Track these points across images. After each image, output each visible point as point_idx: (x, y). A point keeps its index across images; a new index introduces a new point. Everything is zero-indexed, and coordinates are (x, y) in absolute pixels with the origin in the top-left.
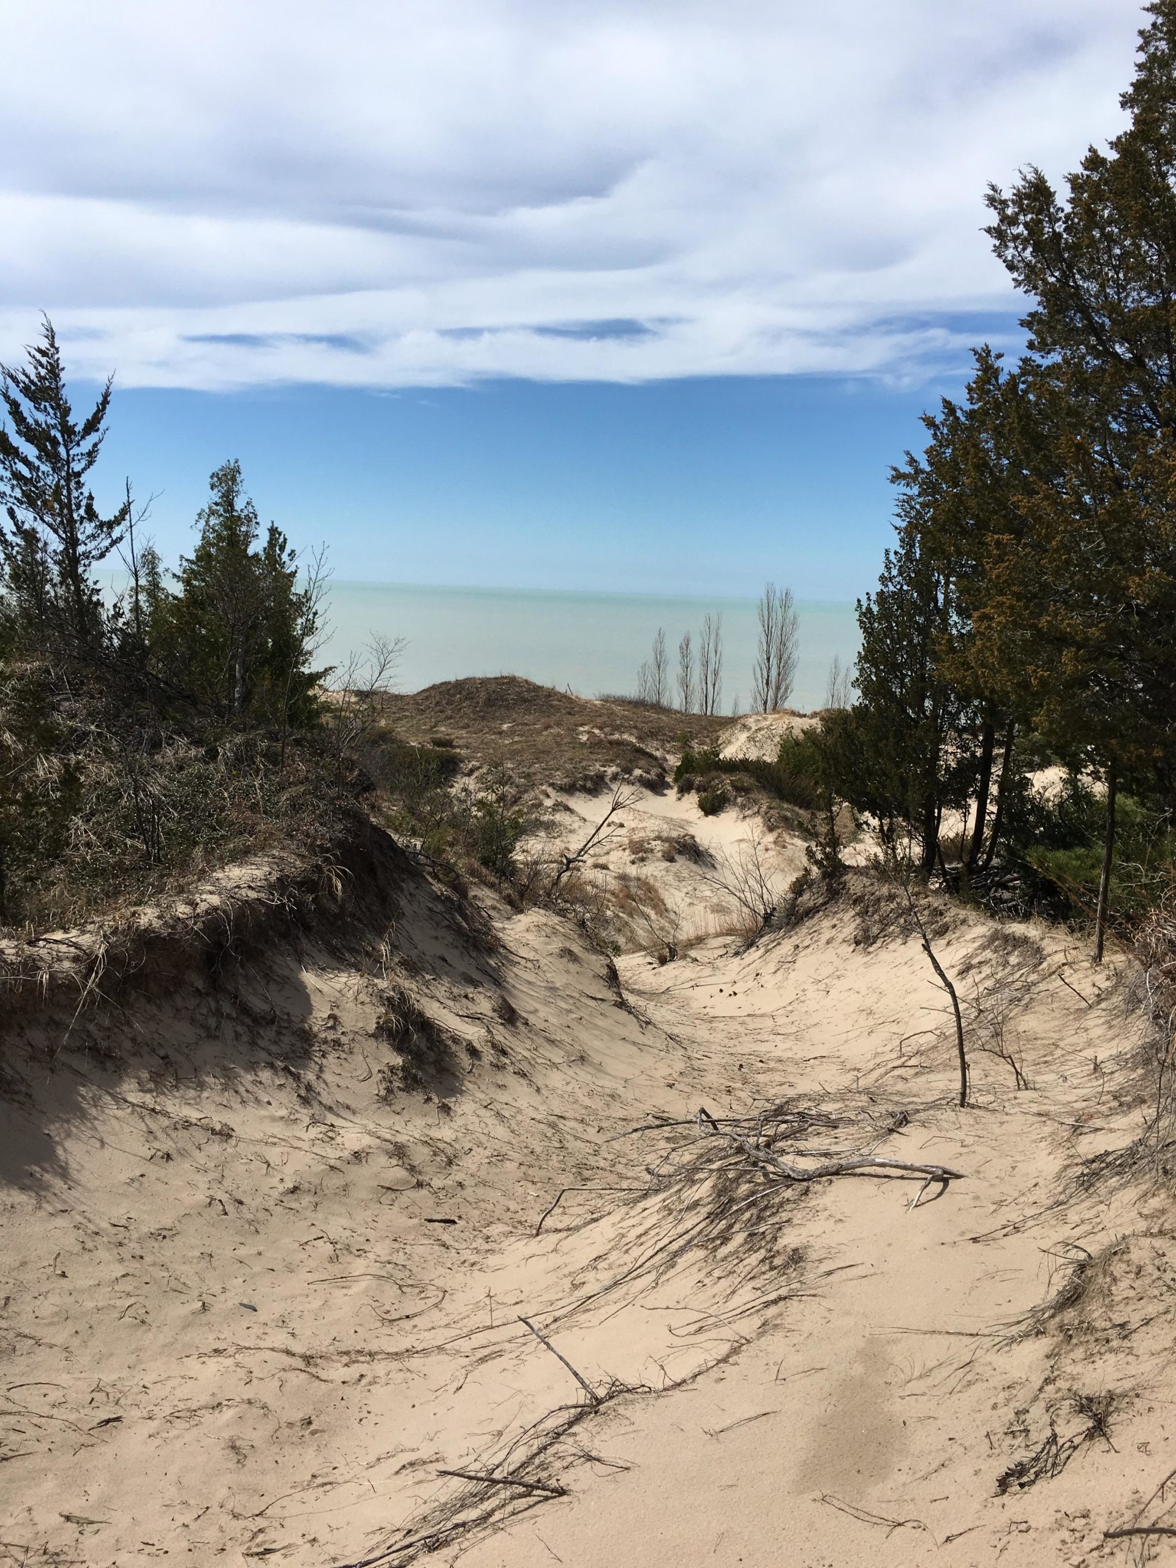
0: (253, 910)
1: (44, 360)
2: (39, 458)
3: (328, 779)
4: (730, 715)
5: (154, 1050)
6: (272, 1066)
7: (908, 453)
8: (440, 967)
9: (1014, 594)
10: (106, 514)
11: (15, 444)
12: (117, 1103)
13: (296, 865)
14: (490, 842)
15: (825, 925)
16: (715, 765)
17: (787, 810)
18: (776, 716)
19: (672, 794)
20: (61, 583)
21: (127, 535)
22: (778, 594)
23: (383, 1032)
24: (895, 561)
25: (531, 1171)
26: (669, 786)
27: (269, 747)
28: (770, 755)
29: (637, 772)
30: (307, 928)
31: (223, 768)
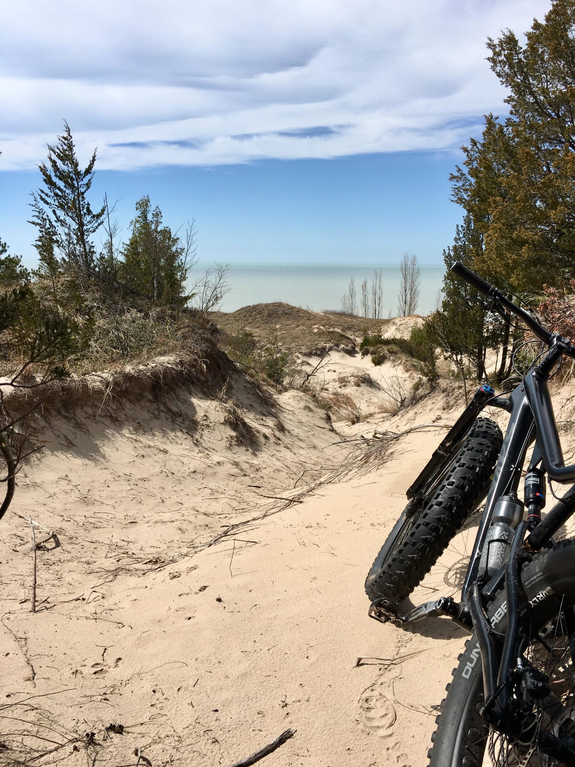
0: (170, 372)
1: (66, 142)
2: (65, 187)
3: (198, 326)
4: (387, 319)
5: (134, 420)
6: (182, 431)
7: (457, 166)
8: (250, 408)
9: (502, 223)
10: (95, 211)
11: (54, 181)
12: (122, 436)
13: (187, 358)
14: (271, 367)
15: (428, 403)
16: (380, 341)
17: (415, 362)
18: (410, 318)
19: (359, 356)
20: (77, 243)
21: (107, 218)
22: (410, 258)
23: (227, 422)
24: (461, 230)
25: (292, 476)
26: (357, 352)
27: (171, 313)
28: (407, 336)
29: (342, 346)
30: (193, 383)
31: (152, 322)
